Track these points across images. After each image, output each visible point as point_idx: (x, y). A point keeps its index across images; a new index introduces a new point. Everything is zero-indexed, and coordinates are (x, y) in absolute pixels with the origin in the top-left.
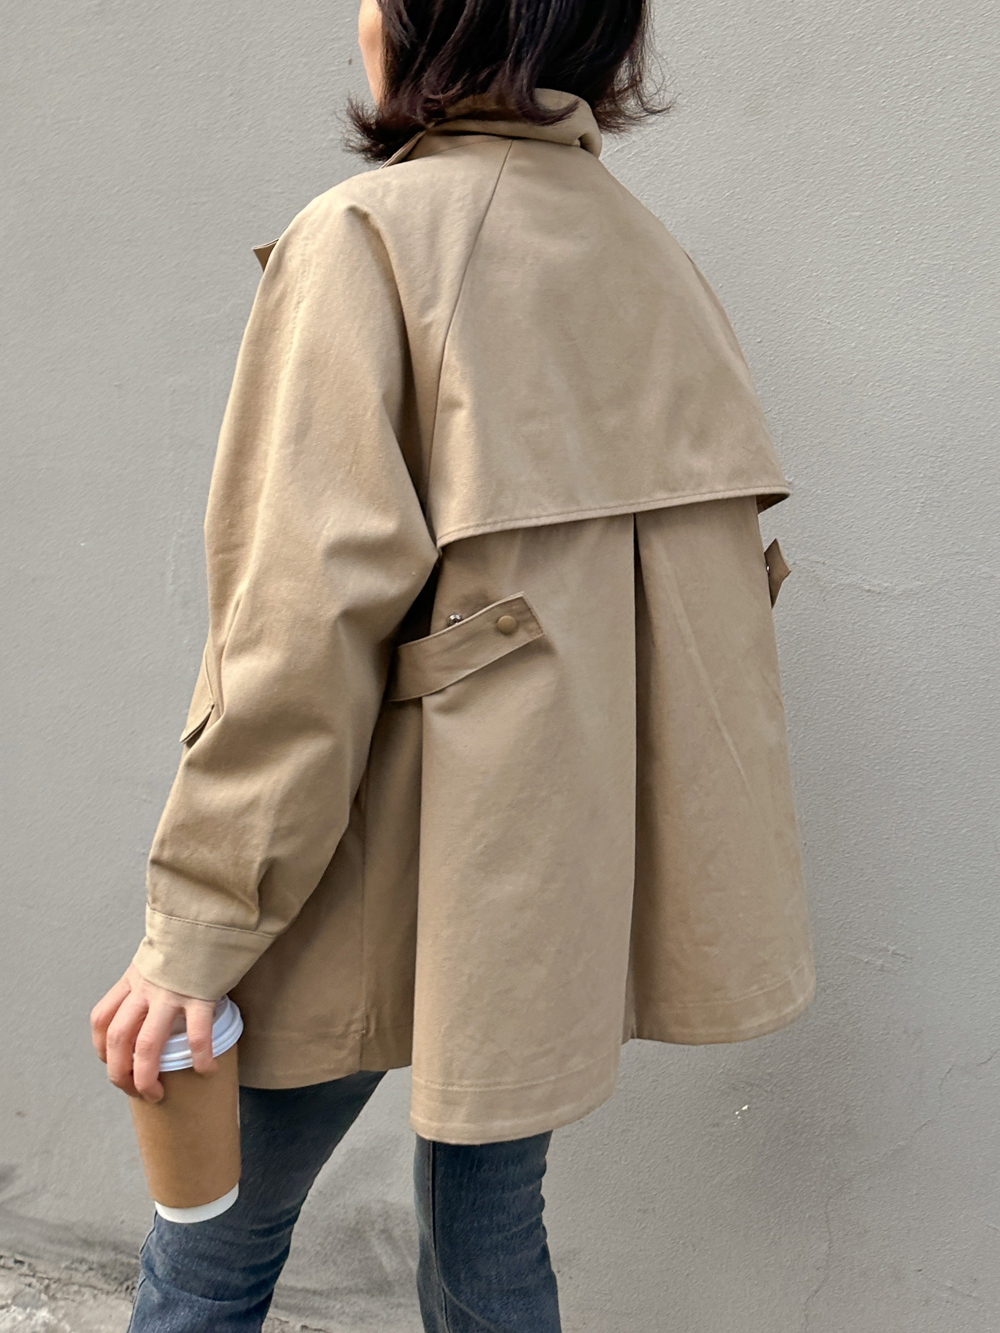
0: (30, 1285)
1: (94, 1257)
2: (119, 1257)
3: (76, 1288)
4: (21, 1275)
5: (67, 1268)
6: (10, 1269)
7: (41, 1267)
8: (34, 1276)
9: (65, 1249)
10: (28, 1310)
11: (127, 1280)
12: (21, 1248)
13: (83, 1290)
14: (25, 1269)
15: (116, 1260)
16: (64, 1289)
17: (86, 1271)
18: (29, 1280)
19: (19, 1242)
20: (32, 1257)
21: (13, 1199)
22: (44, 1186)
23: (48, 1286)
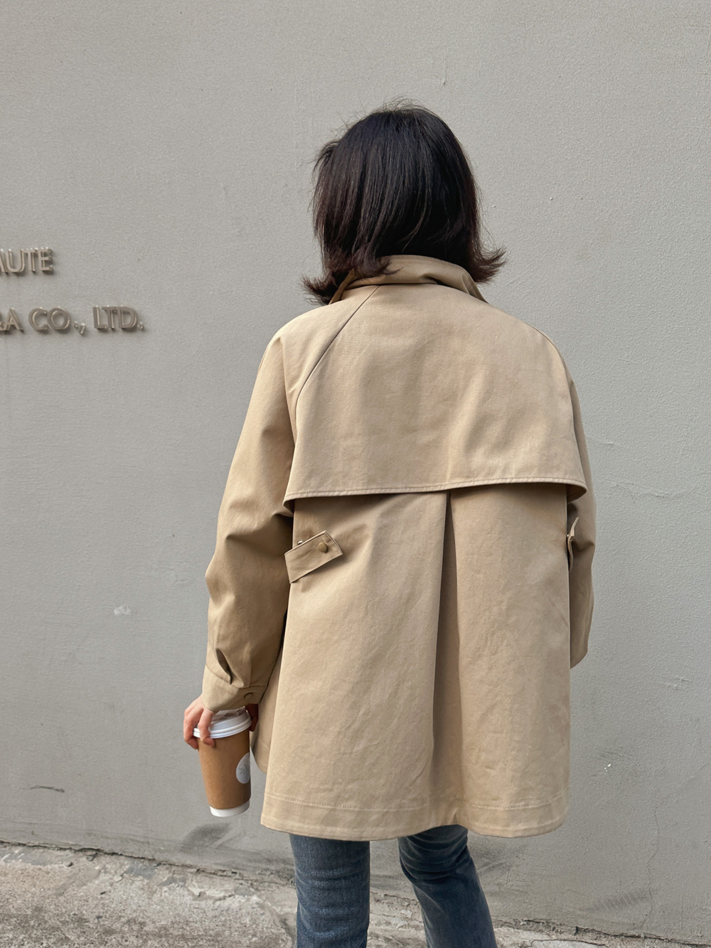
0: (242, 884)
1: (273, 868)
2: (285, 866)
3: (267, 884)
5: (259, 874)
6: (230, 876)
7: (246, 874)
8: (242, 879)
9: (258, 865)
10: (246, 896)
11: (291, 878)
12: (234, 866)
13: (272, 885)
14: (237, 876)
15: (284, 868)
16: (261, 885)
17: (270, 875)
18: (241, 881)
19: (233, 863)
20: (241, 869)
21: (228, 841)
22: (245, 833)
23: (252, 884)
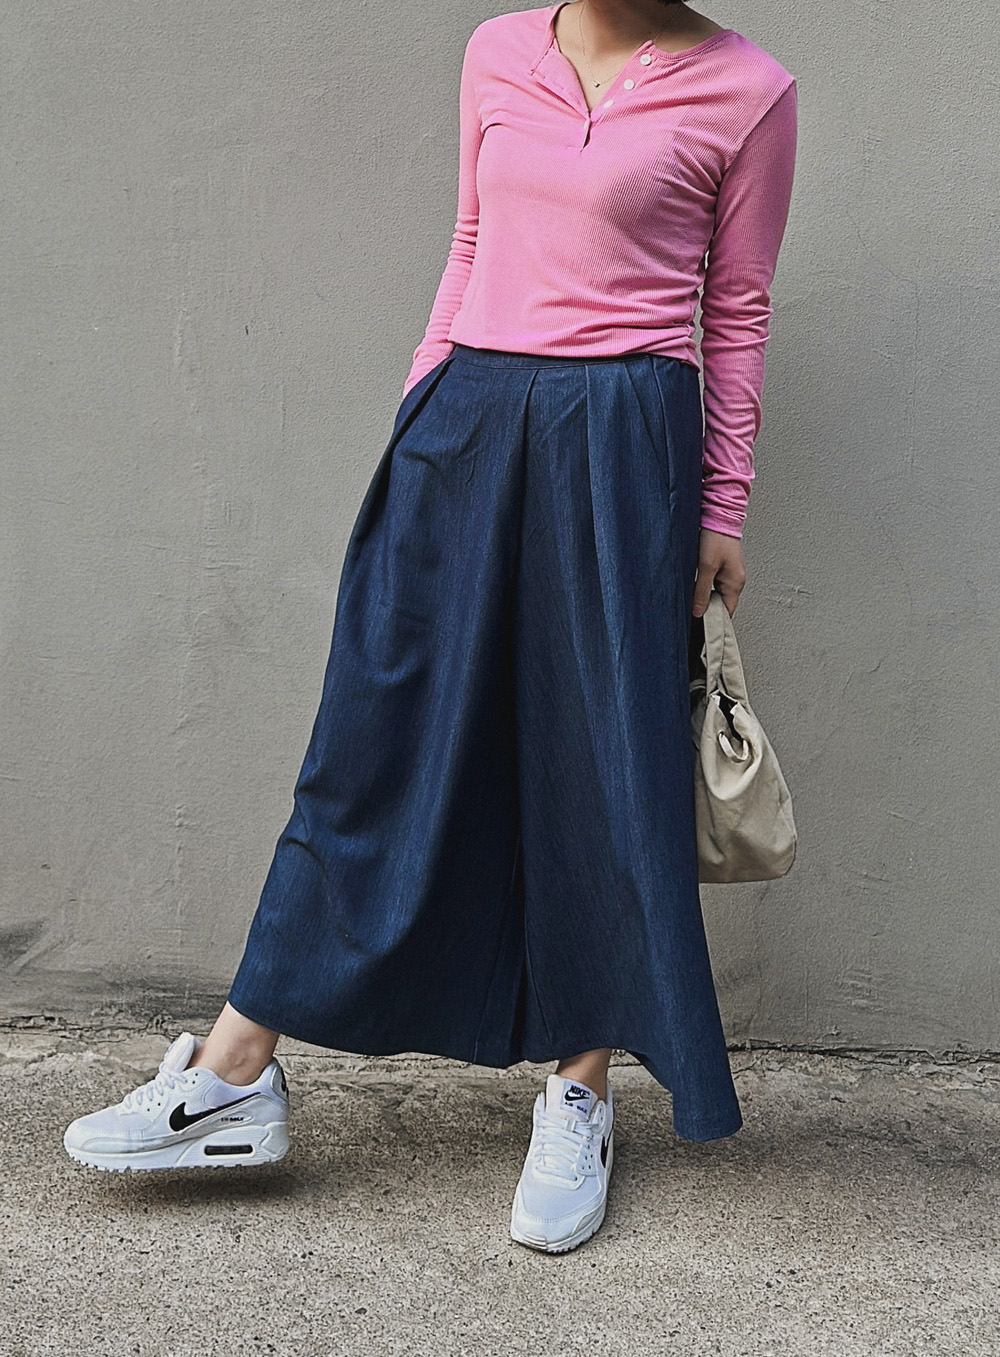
0: (64, 1037)
1: (122, 999)
2: (146, 993)
3: (108, 1032)
4: (53, 1031)
5: (96, 1015)
6: (41, 1027)
7: (72, 1020)
8: (65, 1030)
9: (94, 997)
10: (75, 1054)
11: (155, 1016)
12: (48, 1006)
13: (116, 1032)
14: (56, 1024)
15: (144, 997)
16: (98, 1034)
17: (116, 1014)
18: (64, 1033)
19: (49, 998)
20: (62, 1011)
21: (38, 956)
22: (72, 936)
23: (81, 1036)
